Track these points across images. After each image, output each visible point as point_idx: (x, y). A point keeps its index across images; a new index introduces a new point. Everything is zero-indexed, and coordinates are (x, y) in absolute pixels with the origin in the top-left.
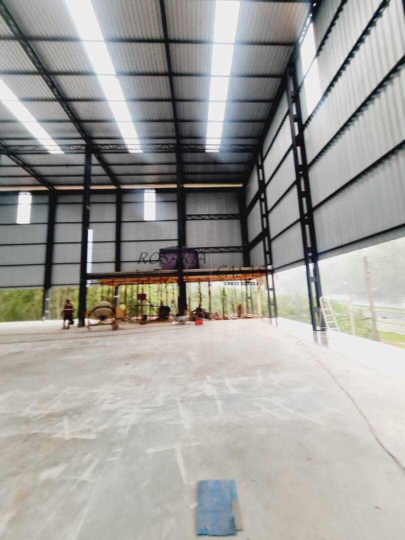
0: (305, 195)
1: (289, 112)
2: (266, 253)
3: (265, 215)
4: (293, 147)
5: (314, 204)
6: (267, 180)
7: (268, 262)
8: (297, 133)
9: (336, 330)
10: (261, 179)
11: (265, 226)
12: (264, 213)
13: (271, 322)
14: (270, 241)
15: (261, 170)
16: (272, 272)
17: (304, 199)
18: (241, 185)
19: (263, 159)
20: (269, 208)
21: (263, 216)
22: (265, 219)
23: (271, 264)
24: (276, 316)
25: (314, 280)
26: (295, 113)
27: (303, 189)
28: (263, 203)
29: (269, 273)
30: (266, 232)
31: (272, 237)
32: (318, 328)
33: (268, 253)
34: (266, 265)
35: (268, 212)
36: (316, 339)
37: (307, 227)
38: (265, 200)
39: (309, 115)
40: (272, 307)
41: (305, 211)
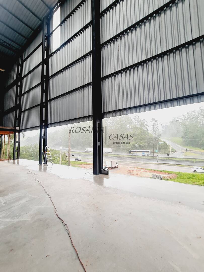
0: (45, 92)
1: (42, 44)
2: (16, 119)
3: (20, 96)
4: (42, 64)
5: (49, 98)
6: (23, 75)
7: (17, 125)
8: (45, 57)
9: (52, 163)
10: (20, 72)
11: (18, 103)
12: (19, 94)
13: (14, 163)
14: (20, 113)
15: (20, 67)
16: (19, 131)
17: (44, 94)
18: (3, 71)
19: (23, 61)
20: (23, 92)
21: (17, 96)
22: (18, 98)
23: (19, 126)
24: (18, 158)
25: (43, 139)
26: (46, 45)
27: (44, 88)
28: (19, 88)
29: (18, 132)
30: (18, 106)
31: (22, 110)
32: (42, 163)
33: (18, 120)
34: (15, 127)
36: (40, 169)
37: (44, 109)
38: (21, 86)
39: (53, 51)
40: (16, 153)
41: (44, 101)
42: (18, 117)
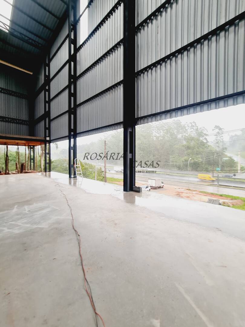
0: (73, 95)
1: (69, 36)
2: (46, 128)
3: (48, 102)
4: (68, 62)
5: (78, 103)
6: (51, 76)
7: (47, 135)
8: (72, 52)
9: (82, 177)
10: (47, 74)
11: (47, 110)
12: (47, 100)
13: (46, 175)
14: (50, 121)
15: (47, 68)
16: (50, 142)
17: (72, 98)
18: (32, 73)
19: (50, 60)
20: (52, 97)
21: (46, 102)
22: (47, 104)
23: (49, 136)
24: (50, 171)
25: (73, 150)
26: (72, 37)
27: (72, 92)
28: (47, 93)
29: (48, 143)
30: (47, 114)
31: (52, 118)
32: (72, 176)
33: (48, 129)
34: (45, 137)
35: (50, 100)
36: (70, 183)
37: (72, 116)
38: (49, 91)
39: (81, 43)
40: (48, 165)
41: (72, 106)
42: (47, 126)
